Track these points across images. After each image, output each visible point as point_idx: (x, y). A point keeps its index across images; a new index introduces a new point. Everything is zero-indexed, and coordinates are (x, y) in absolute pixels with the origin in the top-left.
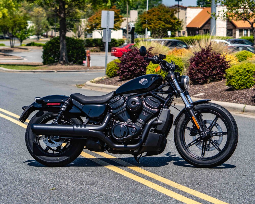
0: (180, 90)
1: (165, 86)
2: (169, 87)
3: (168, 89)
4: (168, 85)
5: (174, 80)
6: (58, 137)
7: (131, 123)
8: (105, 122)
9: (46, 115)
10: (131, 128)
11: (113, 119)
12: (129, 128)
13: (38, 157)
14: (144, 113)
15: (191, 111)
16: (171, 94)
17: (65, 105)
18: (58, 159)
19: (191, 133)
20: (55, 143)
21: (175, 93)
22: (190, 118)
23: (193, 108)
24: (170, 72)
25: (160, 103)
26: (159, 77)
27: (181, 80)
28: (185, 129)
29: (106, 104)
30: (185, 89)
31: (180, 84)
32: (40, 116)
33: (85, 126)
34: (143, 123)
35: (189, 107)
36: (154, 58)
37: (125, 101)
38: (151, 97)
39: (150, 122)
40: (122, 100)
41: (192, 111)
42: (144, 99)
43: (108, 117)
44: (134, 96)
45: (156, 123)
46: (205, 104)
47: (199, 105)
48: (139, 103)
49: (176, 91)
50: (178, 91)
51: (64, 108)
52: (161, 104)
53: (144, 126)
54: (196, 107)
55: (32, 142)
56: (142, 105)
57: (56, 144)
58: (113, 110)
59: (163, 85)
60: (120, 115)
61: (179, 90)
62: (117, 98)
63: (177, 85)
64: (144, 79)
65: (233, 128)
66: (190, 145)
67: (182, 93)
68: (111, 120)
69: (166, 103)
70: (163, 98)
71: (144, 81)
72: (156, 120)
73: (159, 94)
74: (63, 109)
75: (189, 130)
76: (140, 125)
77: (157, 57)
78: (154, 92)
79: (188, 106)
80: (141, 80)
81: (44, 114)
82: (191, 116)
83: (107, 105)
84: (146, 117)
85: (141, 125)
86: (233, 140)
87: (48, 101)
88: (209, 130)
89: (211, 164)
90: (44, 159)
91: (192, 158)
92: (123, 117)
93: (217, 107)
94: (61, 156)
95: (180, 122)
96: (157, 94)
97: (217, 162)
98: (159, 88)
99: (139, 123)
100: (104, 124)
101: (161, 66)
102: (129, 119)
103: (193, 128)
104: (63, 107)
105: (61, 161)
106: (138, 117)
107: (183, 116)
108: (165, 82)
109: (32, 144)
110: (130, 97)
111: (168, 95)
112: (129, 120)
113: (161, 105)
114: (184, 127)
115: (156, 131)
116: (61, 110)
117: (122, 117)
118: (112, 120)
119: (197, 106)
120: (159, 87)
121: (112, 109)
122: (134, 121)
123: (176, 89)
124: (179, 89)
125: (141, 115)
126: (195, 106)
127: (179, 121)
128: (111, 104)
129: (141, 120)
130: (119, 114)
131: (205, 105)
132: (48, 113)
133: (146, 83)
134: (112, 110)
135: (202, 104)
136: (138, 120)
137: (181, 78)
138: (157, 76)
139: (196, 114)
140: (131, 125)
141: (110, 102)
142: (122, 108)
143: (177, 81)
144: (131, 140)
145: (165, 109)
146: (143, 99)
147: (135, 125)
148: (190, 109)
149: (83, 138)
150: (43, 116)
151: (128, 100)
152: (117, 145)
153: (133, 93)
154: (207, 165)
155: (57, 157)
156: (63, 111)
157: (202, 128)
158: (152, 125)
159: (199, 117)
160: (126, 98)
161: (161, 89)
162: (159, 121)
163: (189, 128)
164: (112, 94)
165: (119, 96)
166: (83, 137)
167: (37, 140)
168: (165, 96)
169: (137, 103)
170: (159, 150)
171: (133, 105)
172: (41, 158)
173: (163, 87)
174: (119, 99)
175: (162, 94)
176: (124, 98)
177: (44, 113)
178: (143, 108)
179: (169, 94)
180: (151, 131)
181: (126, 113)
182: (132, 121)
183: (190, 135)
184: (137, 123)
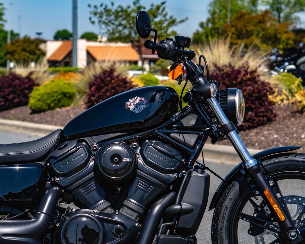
0: (228, 123)
1: (187, 115)
2: (196, 116)
3: (194, 122)
4: (193, 112)
7: (110, 211)
8: (44, 211)
10: (110, 225)
11: (60, 202)
12: (105, 224)
14: (140, 184)
16: (203, 135)
19: (251, 229)
24: (201, 80)
25: (179, 157)
28: (239, 219)
29: (42, 163)
34: (141, 211)
35: (255, 167)
36: (166, 45)
37: (90, 154)
38: (156, 144)
39: (157, 208)
40: (82, 153)
41: (262, 175)
42: (139, 149)
43: (49, 198)
44: (113, 141)
45: (177, 209)
46: (291, 158)
49: (215, 128)
50: (224, 127)
52: (183, 160)
53: (143, 217)
56: (136, 165)
58: (62, 178)
59: (183, 112)
60: (81, 190)
61: (225, 124)
62: (71, 146)
63: (219, 111)
64: (137, 99)
67: (232, 132)
69: (193, 156)
70: (185, 144)
71: (138, 104)
72: (172, 202)
73: (176, 135)
75: (248, 221)
76: (134, 216)
77: (171, 43)
79: (252, 163)
80: (131, 100)
83: (46, 165)
84: (147, 194)
85: (136, 214)
92: (86, 196)
95: (228, 203)
96: (172, 135)
98: (172, 120)
99: (129, 211)
100: (42, 216)
101: (185, 64)
102: (102, 201)
103: (255, 215)
106: (126, 196)
110: (104, 144)
111: (197, 136)
112: (103, 203)
113: (184, 163)
114: (238, 214)
117: (84, 194)
120: (172, 117)
121: (59, 175)
122: (117, 204)
123: (218, 122)
124: (225, 121)
126: (265, 163)
128: (54, 164)
129: (134, 203)
131: (291, 161)
133: (143, 107)
134: (58, 179)
136: (126, 202)
137: (227, 95)
138: (167, 90)
139: (271, 184)
140: (109, 215)
141: (53, 158)
142: (85, 170)
145: (197, 172)
146: (137, 148)
147: (120, 215)
148: (256, 171)
153: (110, 133)
158: (164, 214)
160: (95, 147)
161: (178, 121)
162: (185, 206)
163: (247, 218)
164: (56, 137)
165: (75, 141)
168: (191, 139)
169: (124, 160)
171: (115, 163)
173: (183, 117)
174: (74, 149)
175: (181, 135)
176: (88, 148)
178: (138, 171)
180: (164, 233)
181: (96, 186)
182: (110, 204)
183: (249, 233)
184: (125, 211)
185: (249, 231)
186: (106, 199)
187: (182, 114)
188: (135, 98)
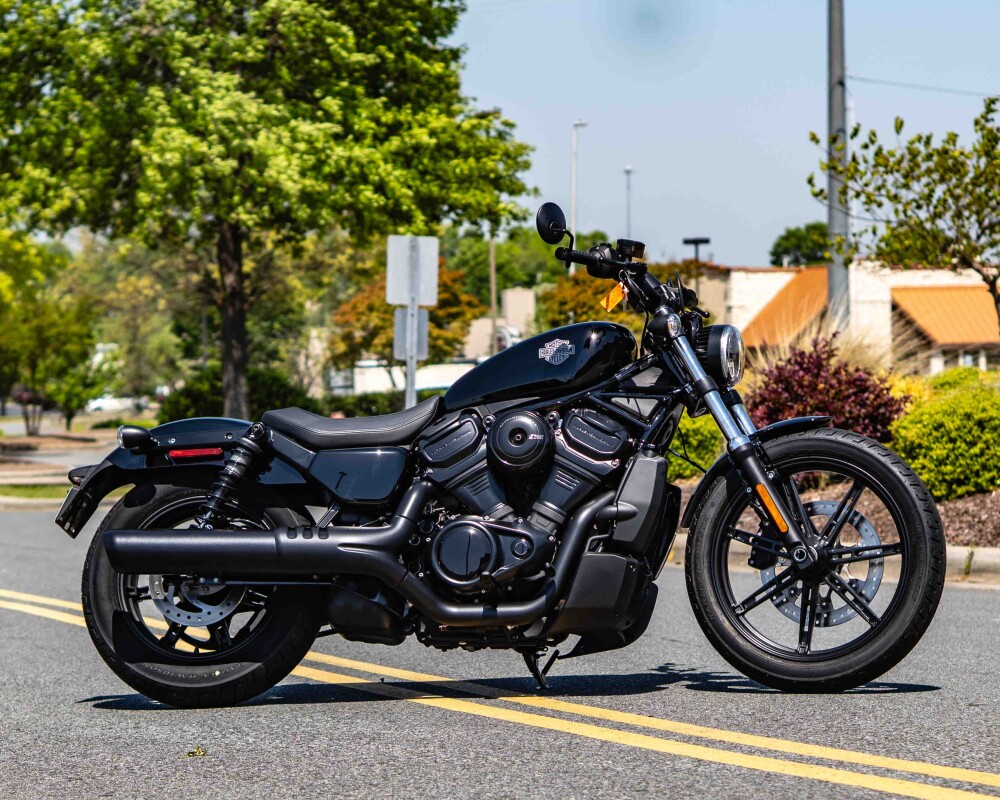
0: (703, 379)
1: (643, 370)
2: (659, 371)
3: (654, 380)
4: (654, 364)
5: (681, 342)
6: (216, 580)
7: (511, 519)
8: (405, 514)
9: (164, 500)
10: (510, 539)
11: (434, 507)
12: (501, 536)
13: (136, 670)
14: (561, 479)
15: (751, 461)
16: (668, 401)
17: (239, 452)
18: (217, 673)
19: (753, 557)
20: (205, 611)
21: (682, 398)
22: (749, 490)
23: (759, 452)
24: (663, 310)
25: (624, 434)
26: (617, 334)
27: (707, 344)
28: (729, 539)
29: (407, 447)
30: (723, 377)
31: (706, 359)
32: (140, 504)
33: (324, 532)
34: (560, 519)
35: (744, 448)
36: (598, 255)
37: (482, 431)
38: (589, 414)
39: (584, 514)
40: (470, 429)
41: (757, 461)
42: (560, 422)
43: (414, 497)
44: (520, 409)
45: (610, 512)
46: (809, 434)
47: (784, 439)
48: (539, 437)
49: (689, 388)
50: (697, 387)
51: (239, 464)
52: (631, 440)
53: (562, 529)
54: (772, 447)
55: (108, 608)
56: (551, 446)
57: (209, 613)
58: (436, 470)
59: (637, 365)
60: (466, 489)
61: (700, 380)
62: (452, 421)
63: (692, 360)
64: (557, 343)
65: (925, 524)
66: (750, 603)
67: (711, 394)
68: (429, 509)
69: (648, 433)
70: (640, 416)
71: (559, 350)
73: (622, 401)
74: (232, 469)
75: (747, 542)
76: (549, 527)
77: (607, 251)
78: (598, 393)
79: (740, 442)
80: (547, 345)
81: (157, 496)
82: (753, 482)
83: (413, 450)
84: (570, 494)
85: (552, 524)
86: (924, 574)
87: (173, 441)
88: (826, 540)
89: (838, 675)
90: (161, 676)
91: (760, 653)
92: (475, 498)
93: (856, 444)
94: (227, 663)
95: (710, 512)
96: (613, 400)
97: (861, 666)
98: (618, 376)
99: (541, 520)
100: (401, 522)
102: (501, 506)
103: (760, 534)
104: (233, 462)
105: (229, 682)
106: (537, 497)
107: (721, 487)
108: (642, 353)
109: (110, 618)
110: (501, 415)
111: (656, 401)
112: (501, 508)
113: (631, 443)
114: (727, 530)
115: (611, 546)
116: (227, 475)
117: (471, 494)
118: (433, 511)
119: (773, 444)
120: (618, 372)
121: (432, 465)
122: (523, 509)
123: (690, 378)
125: (549, 487)
126: (766, 445)
127: (702, 507)
128: (425, 448)
129: (550, 507)
130: (461, 483)
131: (809, 440)
132: (172, 493)
133: (567, 355)
134: (430, 471)
135: (796, 436)
136: (537, 506)
137: (708, 336)
138: (611, 329)
139: (771, 476)
140: (509, 524)
141: (425, 438)
142: (472, 458)
143: (693, 346)
144: (510, 588)
145: (646, 455)
146: (554, 421)
147: (528, 525)
148: (745, 454)
149: (314, 581)
150: (151, 502)
151: (494, 426)
152: (454, 610)
153: (516, 398)
154: (822, 679)
155: (213, 667)
156: (232, 477)
157: (799, 532)
159: (785, 487)
160: (489, 419)
161: (628, 378)
162: (624, 507)
163: (744, 537)
164: (431, 406)
165: (459, 412)
166: (315, 577)
167: (130, 600)
168: (646, 406)
169: (531, 438)
170: (627, 623)
171: (517, 443)
172: (147, 670)
173: (637, 372)
174: (457, 424)
175: (632, 400)
176: (479, 422)
177: (155, 490)
178: (556, 456)
179: (660, 400)
180: (593, 549)
181: (490, 481)
182: (512, 510)
183: (749, 564)
184: (535, 520)
185: (749, 560)
186: (507, 502)
187: (635, 368)
188: (555, 341)
